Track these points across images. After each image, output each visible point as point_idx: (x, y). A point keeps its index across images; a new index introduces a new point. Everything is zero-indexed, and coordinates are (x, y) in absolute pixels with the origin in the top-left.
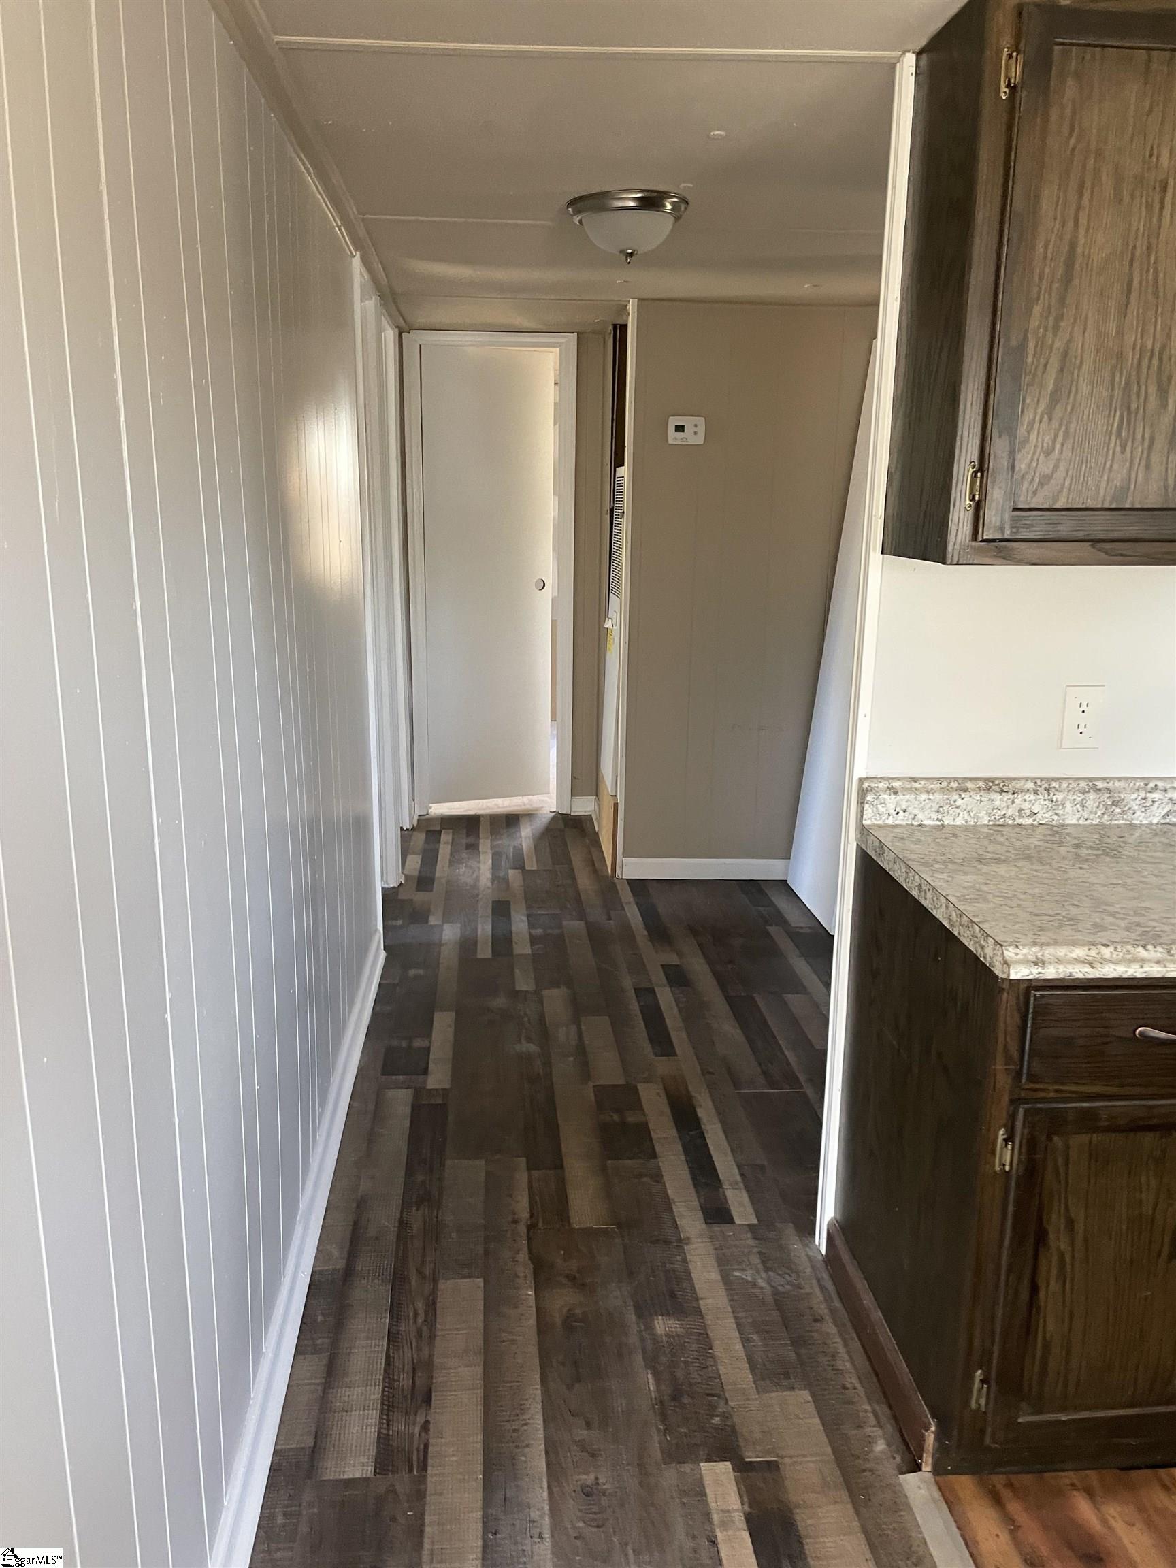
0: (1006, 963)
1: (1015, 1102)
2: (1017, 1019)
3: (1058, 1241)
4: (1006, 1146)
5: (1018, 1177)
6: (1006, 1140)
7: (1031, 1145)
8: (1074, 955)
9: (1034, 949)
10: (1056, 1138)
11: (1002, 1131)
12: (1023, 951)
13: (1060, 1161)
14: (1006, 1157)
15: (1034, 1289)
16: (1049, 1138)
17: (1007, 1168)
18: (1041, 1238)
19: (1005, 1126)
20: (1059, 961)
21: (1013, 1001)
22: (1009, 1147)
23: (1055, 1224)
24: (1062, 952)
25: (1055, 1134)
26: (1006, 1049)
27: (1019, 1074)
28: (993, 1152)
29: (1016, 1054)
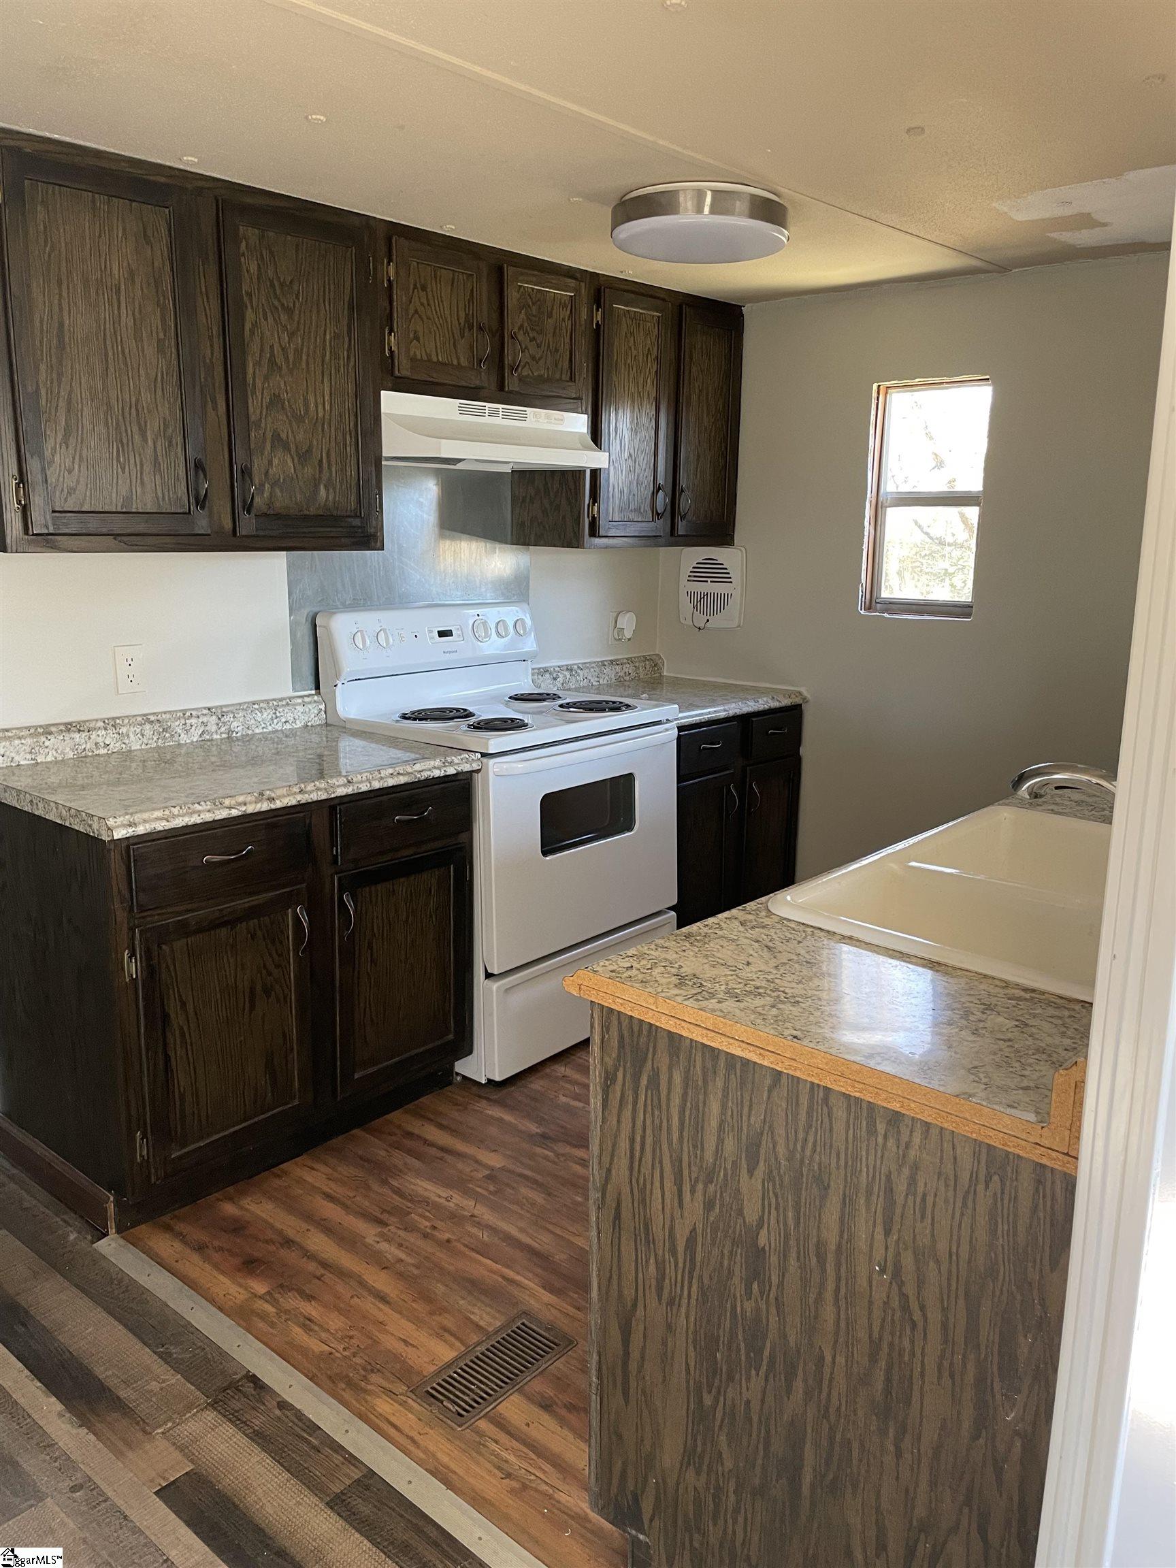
0: (109, 829)
1: (132, 930)
2: (123, 868)
3: (177, 1019)
4: (131, 961)
5: (143, 981)
6: (130, 958)
7: (148, 953)
8: (154, 816)
9: (127, 817)
10: (164, 947)
11: (127, 952)
12: (120, 820)
13: (169, 961)
14: (132, 968)
15: (167, 1059)
16: (159, 947)
17: (134, 977)
18: (166, 1018)
19: (128, 948)
20: (145, 821)
21: (118, 857)
22: (133, 961)
23: (173, 1008)
24: (146, 816)
25: (163, 944)
26: (119, 892)
27: (131, 910)
28: (123, 969)
29: (127, 895)
